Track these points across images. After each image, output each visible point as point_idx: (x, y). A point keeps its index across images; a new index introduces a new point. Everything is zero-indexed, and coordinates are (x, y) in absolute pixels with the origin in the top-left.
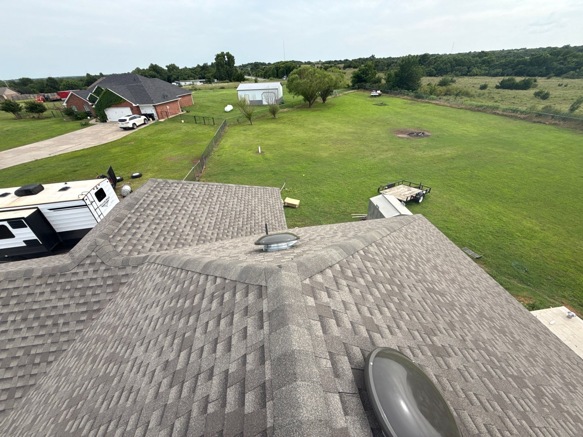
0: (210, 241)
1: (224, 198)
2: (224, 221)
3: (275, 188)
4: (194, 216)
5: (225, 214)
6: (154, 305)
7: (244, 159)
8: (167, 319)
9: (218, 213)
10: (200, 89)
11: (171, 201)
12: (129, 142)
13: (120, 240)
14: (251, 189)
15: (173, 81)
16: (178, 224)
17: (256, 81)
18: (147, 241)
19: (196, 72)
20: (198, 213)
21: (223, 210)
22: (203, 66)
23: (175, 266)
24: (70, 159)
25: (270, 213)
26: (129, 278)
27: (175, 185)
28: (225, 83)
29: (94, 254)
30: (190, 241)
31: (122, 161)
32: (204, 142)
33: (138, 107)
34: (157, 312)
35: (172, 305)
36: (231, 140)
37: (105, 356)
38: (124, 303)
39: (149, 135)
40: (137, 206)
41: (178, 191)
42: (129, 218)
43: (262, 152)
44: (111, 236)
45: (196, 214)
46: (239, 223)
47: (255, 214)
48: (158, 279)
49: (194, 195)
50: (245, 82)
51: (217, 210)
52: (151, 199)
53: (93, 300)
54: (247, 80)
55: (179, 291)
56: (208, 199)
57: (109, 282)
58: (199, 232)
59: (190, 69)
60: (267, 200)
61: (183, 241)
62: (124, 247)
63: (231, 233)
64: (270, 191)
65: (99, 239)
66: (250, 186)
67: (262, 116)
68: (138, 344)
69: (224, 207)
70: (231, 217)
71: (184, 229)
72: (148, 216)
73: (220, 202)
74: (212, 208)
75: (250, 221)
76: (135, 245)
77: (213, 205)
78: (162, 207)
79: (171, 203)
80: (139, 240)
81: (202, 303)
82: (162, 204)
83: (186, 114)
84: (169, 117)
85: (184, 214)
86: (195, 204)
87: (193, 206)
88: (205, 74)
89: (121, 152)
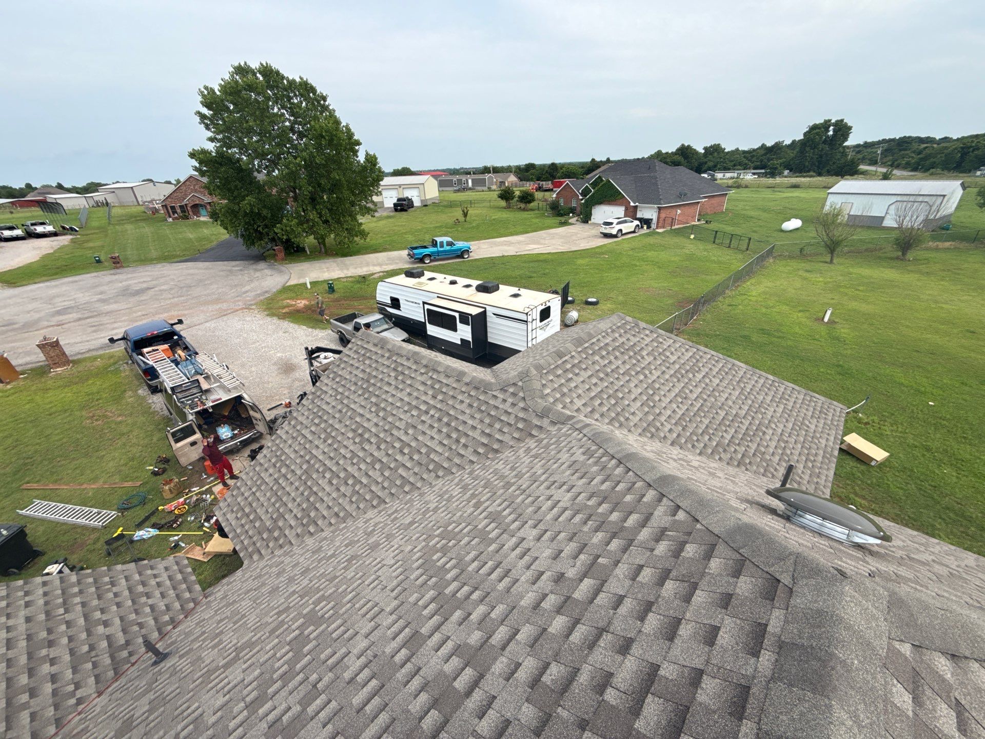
0: (662, 440)
1: (717, 381)
2: (699, 419)
3: (835, 403)
4: (653, 389)
5: (706, 410)
6: (565, 487)
7: (781, 325)
8: (578, 518)
9: (694, 402)
10: (746, 187)
11: (632, 354)
12: (603, 253)
13: (552, 381)
14: (777, 384)
15: (705, 172)
16: (627, 391)
17: (886, 177)
18: (579, 396)
19: (753, 157)
20: (662, 387)
21: (705, 400)
22: (773, 147)
23: (611, 451)
24: (532, 262)
25: (800, 446)
26: (541, 433)
27: (647, 332)
28: (804, 177)
29: (520, 384)
30: (632, 424)
31: (583, 278)
32: (714, 277)
33: (636, 207)
34: (566, 499)
35: (590, 503)
36: (769, 284)
37: (489, 510)
38: (527, 460)
39: (632, 249)
40: (586, 345)
41: (646, 342)
42: (572, 357)
43: (831, 321)
44: (545, 371)
45: (659, 388)
46: (725, 434)
47: (764, 433)
48: (579, 456)
49: (668, 357)
50: (856, 176)
51: (695, 396)
52: (607, 341)
53: (497, 436)
54: (864, 173)
55: (606, 490)
56: (687, 371)
57: (520, 425)
58: (651, 418)
59: (744, 152)
60: (803, 419)
61: (622, 419)
62: (552, 391)
63: (702, 445)
64: (820, 405)
65: (532, 369)
66: (777, 379)
67: (866, 250)
68: (530, 522)
69: (709, 396)
70: (713, 418)
71: (632, 403)
72: (593, 363)
73: (707, 385)
74: (688, 389)
75: (747, 441)
76: (564, 395)
77: (691, 385)
78: (616, 358)
79: (630, 357)
80: (570, 390)
81: (641, 531)
82: (618, 354)
83: (704, 226)
84: (673, 228)
85: (641, 381)
86: (663, 372)
87: (659, 373)
88: (769, 160)
89: (587, 266)
